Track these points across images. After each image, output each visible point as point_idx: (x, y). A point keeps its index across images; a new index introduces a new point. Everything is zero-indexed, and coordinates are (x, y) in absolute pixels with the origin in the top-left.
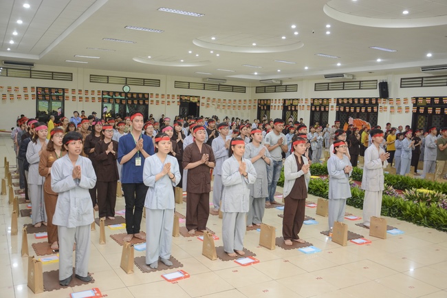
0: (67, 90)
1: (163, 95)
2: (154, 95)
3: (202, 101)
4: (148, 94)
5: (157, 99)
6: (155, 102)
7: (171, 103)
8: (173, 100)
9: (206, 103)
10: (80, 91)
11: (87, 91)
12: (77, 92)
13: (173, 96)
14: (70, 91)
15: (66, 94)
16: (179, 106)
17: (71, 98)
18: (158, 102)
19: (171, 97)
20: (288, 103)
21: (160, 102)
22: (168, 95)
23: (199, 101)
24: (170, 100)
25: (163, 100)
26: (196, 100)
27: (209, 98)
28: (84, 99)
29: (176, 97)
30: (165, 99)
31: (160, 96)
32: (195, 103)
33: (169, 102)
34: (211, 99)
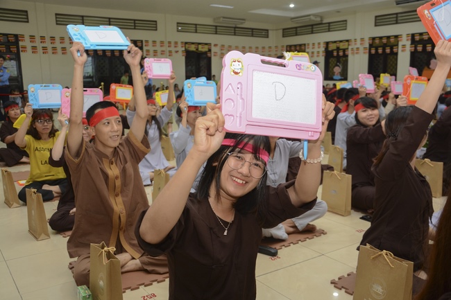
0: (23, 36)
1: (162, 42)
2: (150, 43)
3: (214, 49)
4: (142, 41)
5: (155, 48)
6: (151, 53)
7: (174, 54)
8: (177, 49)
9: (219, 53)
10: (43, 38)
11: (53, 38)
12: (38, 39)
13: (176, 43)
14: (27, 38)
15: (21, 43)
16: (184, 58)
17: (29, 50)
18: (155, 52)
19: (173, 45)
20: (332, 47)
21: (159, 53)
22: (170, 43)
23: (210, 50)
24: (173, 49)
25: (163, 49)
26: (205, 49)
27: (223, 46)
28: (50, 50)
29: (180, 45)
30: (166, 48)
31: (158, 44)
32: (206, 53)
33: (170, 52)
34: (226, 46)
